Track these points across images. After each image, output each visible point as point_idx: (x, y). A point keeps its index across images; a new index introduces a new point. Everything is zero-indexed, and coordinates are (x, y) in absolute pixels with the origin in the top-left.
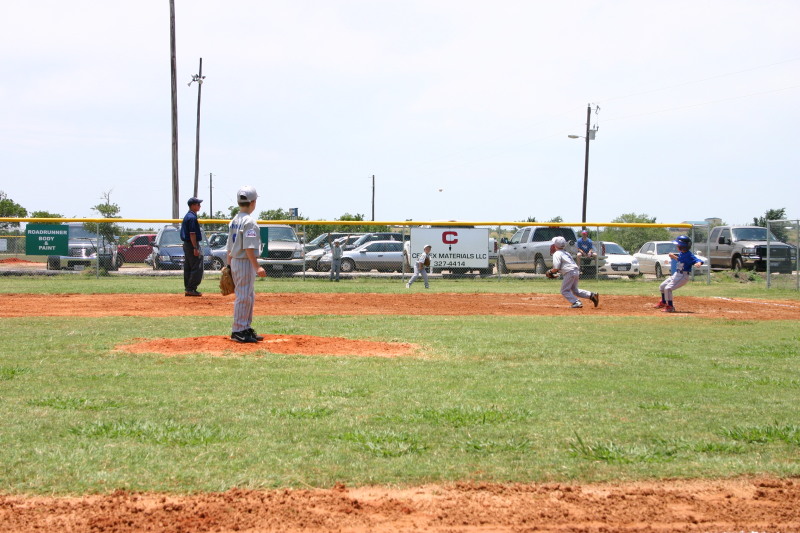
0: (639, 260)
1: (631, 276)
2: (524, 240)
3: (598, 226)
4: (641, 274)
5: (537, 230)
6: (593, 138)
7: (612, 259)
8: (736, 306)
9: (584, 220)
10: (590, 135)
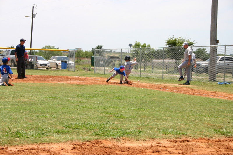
0: (50, 62)
1: (47, 68)
2: (7, 54)
3: (35, 50)
4: (51, 68)
5: (12, 51)
6: (35, 17)
7: (40, 62)
8: (82, 80)
9: (31, 47)
10: (33, 16)
